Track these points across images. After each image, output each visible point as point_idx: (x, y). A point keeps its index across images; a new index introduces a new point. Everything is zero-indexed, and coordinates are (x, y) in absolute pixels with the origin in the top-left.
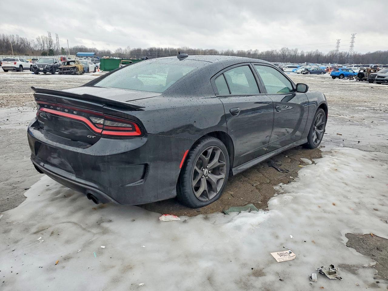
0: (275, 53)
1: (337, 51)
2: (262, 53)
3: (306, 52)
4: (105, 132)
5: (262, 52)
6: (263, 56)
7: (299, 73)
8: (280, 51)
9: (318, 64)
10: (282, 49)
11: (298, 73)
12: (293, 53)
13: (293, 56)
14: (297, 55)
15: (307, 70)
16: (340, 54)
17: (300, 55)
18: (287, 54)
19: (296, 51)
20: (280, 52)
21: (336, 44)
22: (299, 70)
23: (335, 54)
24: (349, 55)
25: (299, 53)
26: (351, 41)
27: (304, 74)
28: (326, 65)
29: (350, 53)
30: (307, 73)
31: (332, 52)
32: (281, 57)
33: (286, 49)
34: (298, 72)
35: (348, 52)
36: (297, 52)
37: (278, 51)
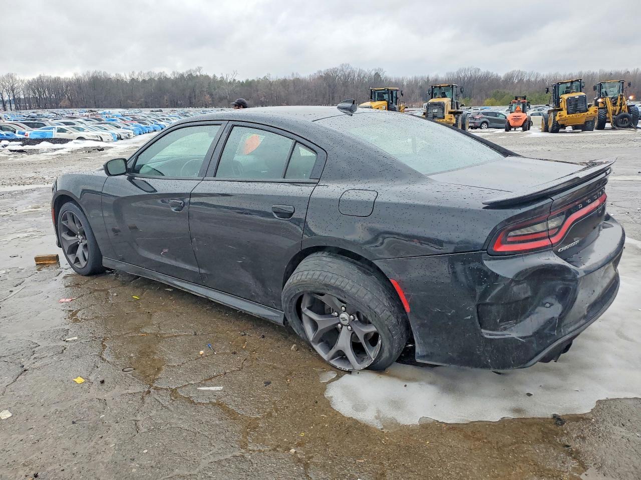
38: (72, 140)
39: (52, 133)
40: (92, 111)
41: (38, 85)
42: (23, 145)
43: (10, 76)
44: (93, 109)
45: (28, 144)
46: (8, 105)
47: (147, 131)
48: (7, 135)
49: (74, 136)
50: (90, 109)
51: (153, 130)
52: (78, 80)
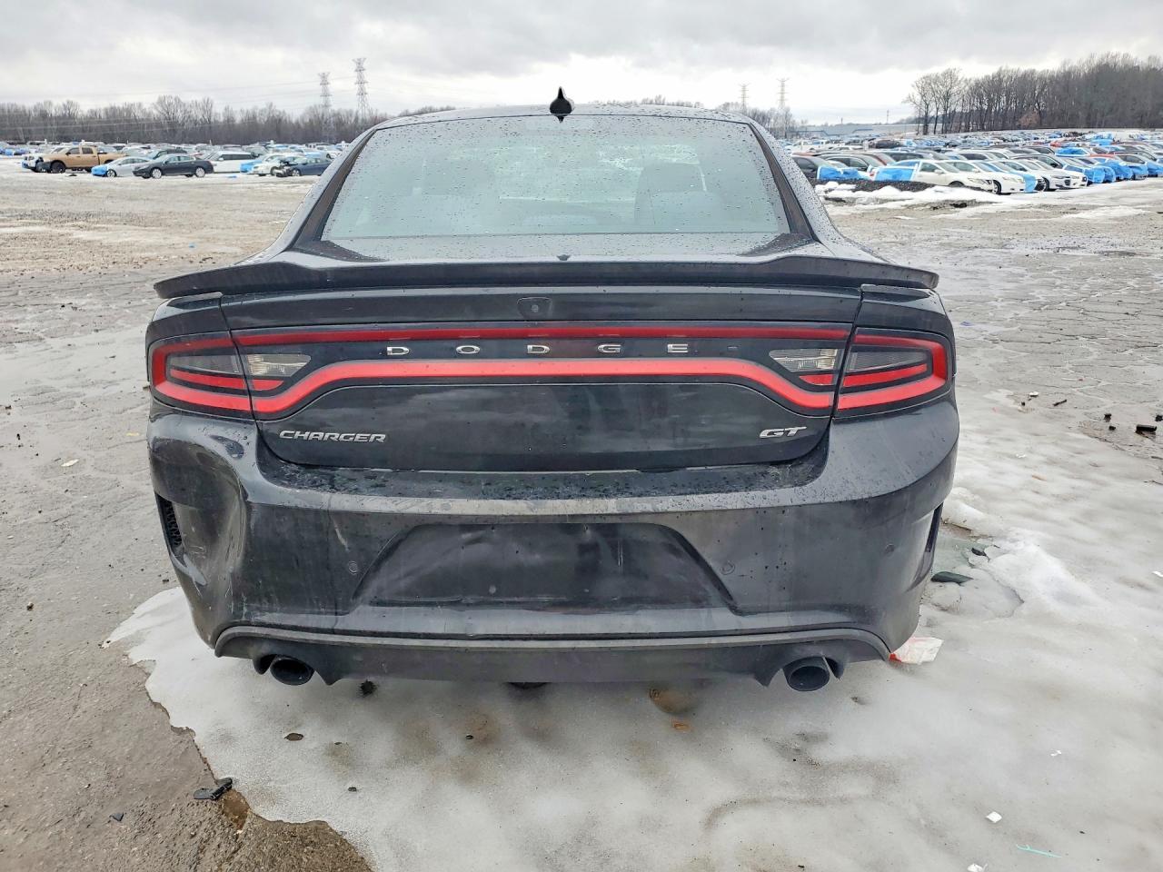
0: (139, 115)
1: (326, 106)
2: (94, 113)
3: (238, 109)
4: (846, 401)
5: (92, 111)
6: (99, 122)
7: (264, 175)
8: (156, 108)
9: (298, 146)
10: (161, 102)
11: (261, 175)
12: (198, 115)
13: (203, 124)
14: (212, 120)
15: (288, 164)
16: (335, 115)
17: (222, 119)
18: (179, 115)
19: (207, 106)
20: (155, 112)
21: (317, 86)
22: (264, 166)
23: (323, 117)
24: (360, 118)
25: (219, 112)
26: (355, 80)
27: (279, 175)
28: (321, 149)
29: (360, 112)
30: (289, 174)
31: (312, 110)
32: (162, 127)
33: (172, 101)
34: (260, 172)
35: (355, 110)
36: (213, 110)
37: (146, 106)
38: (933, 185)
39: (909, 172)
40: (1075, 134)
41: (991, 88)
42: (854, 191)
43: (950, 74)
44: (1079, 131)
45: (864, 189)
46: (931, 125)
47: (1130, 175)
48: (845, 173)
49: (946, 178)
50: (1074, 130)
51: (1147, 173)
52: (1067, 75)
